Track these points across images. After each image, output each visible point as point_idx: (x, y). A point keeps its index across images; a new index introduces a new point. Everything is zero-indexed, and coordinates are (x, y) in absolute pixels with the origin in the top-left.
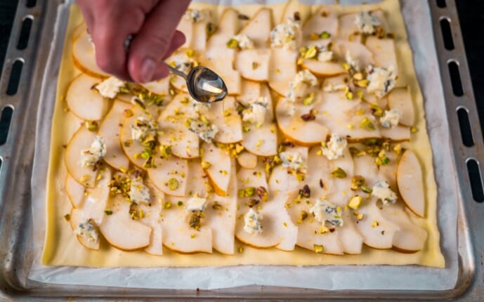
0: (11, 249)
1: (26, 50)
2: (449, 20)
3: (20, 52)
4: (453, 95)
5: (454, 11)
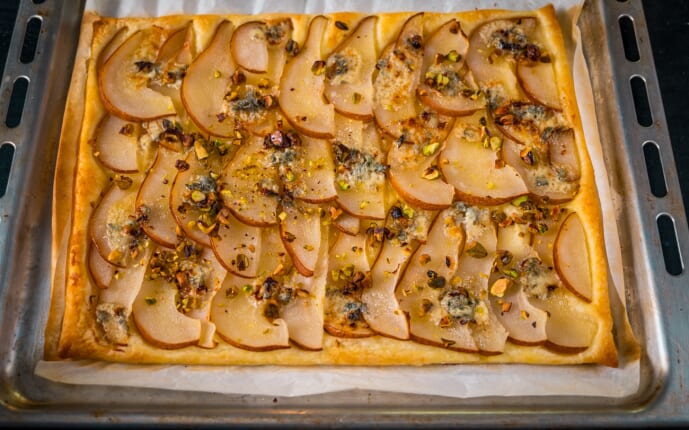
0: (13, 345)
1: (32, 64)
2: (632, 19)
3: (24, 66)
4: (638, 125)
5: (639, 6)
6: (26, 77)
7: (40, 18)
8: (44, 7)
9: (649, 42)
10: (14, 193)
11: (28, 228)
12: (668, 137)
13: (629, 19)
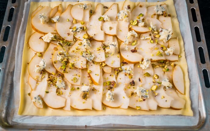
0: (5, 108)
1: (11, 22)
2: (195, 9)
3: (9, 22)
4: (197, 41)
5: (197, 5)
6: (9, 26)
7: (14, 8)
8: (15, 4)
9: (200, 16)
10: (5, 61)
11: (10, 72)
12: (206, 45)
13: (194, 9)
